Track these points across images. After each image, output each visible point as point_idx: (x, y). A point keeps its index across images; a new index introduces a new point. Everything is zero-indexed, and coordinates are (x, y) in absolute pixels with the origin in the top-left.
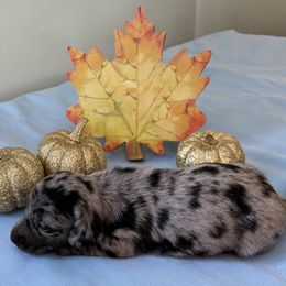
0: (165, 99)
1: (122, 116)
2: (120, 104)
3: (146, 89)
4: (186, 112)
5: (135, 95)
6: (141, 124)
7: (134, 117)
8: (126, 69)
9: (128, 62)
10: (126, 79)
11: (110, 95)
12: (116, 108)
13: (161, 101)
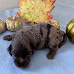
0: (42, 11)
1: (30, 14)
2: (30, 11)
3: (37, 8)
4: (47, 15)
5: (34, 9)
6: (35, 17)
7: (33, 15)
8: (33, 2)
10: (32, 5)
11: (28, 9)
12: (29, 12)
13: (40, 11)
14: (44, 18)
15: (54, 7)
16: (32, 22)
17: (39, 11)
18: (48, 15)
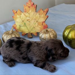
0: (37, 21)
1: (26, 26)
2: (26, 23)
3: (32, 19)
4: (42, 24)
5: (29, 21)
6: (31, 28)
9: (27, 13)
10: (27, 17)
11: (23, 21)
13: (36, 22)
14: (40, 28)
15: (48, 17)
16: (29, 33)
17: (34, 22)
18: (44, 25)
